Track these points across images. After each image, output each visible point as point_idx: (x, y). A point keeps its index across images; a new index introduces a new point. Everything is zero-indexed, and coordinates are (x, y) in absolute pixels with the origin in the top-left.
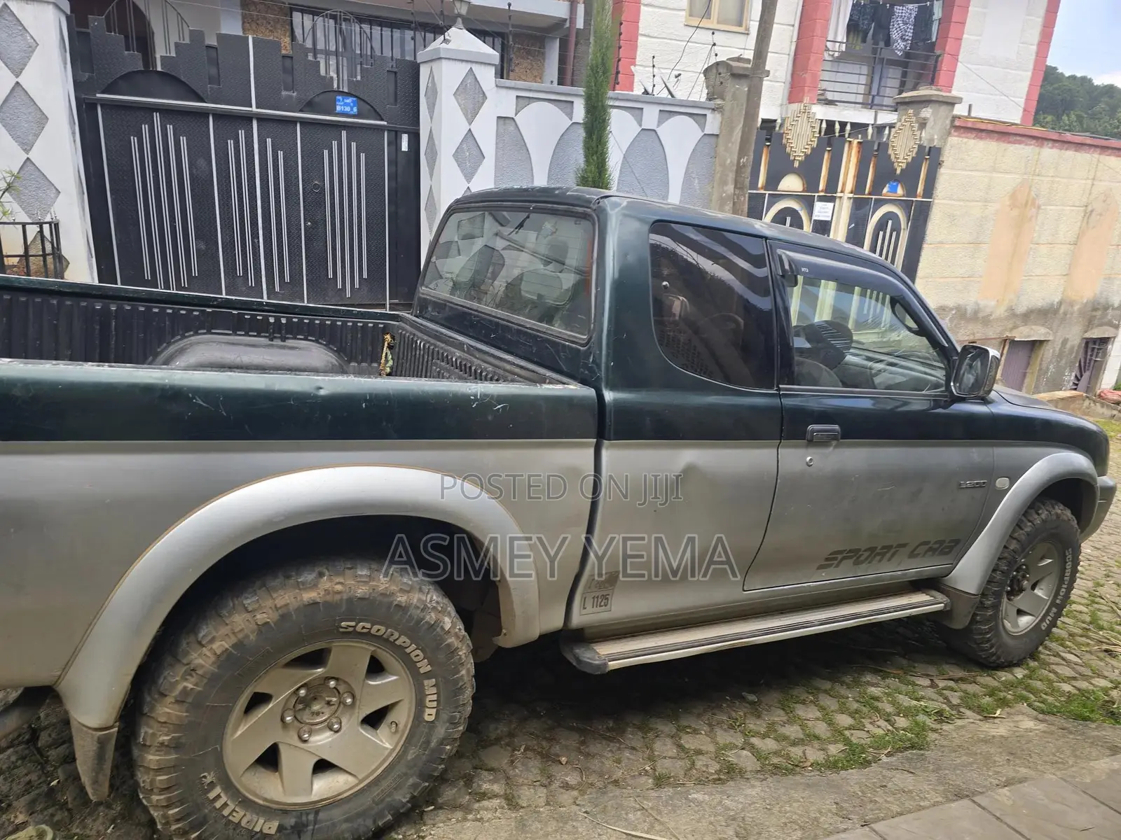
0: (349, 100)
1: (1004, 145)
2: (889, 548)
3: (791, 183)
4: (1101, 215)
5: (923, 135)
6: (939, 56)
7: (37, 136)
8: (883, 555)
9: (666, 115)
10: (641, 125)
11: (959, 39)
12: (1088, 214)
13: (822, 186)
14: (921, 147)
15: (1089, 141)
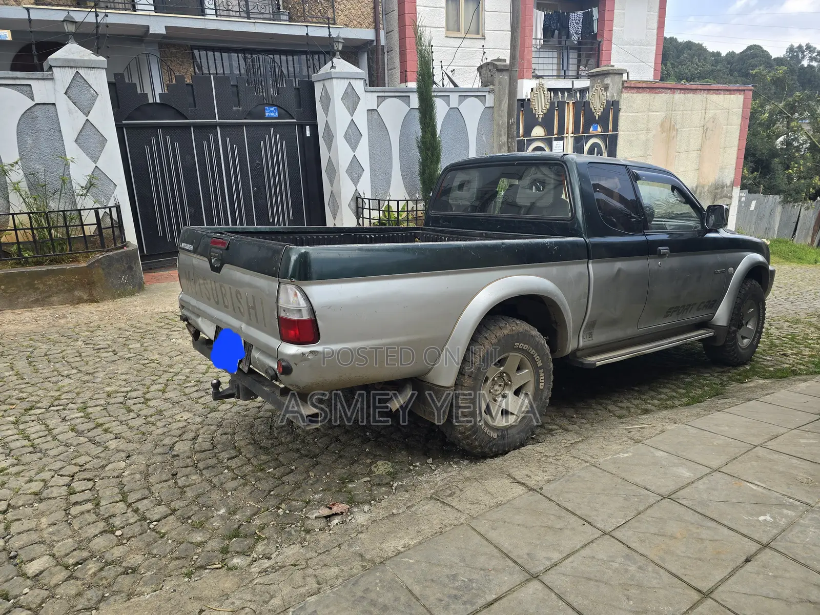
0: (272, 109)
1: (653, 95)
2: (689, 305)
3: (538, 131)
4: (712, 130)
5: (608, 94)
6: (600, 42)
7: (101, 152)
8: (687, 309)
9: (463, 98)
10: (449, 106)
11: (611, 30)
12: (705, 131)
13: (556, 131)
14: (607, 101)
15: (700, 87)
